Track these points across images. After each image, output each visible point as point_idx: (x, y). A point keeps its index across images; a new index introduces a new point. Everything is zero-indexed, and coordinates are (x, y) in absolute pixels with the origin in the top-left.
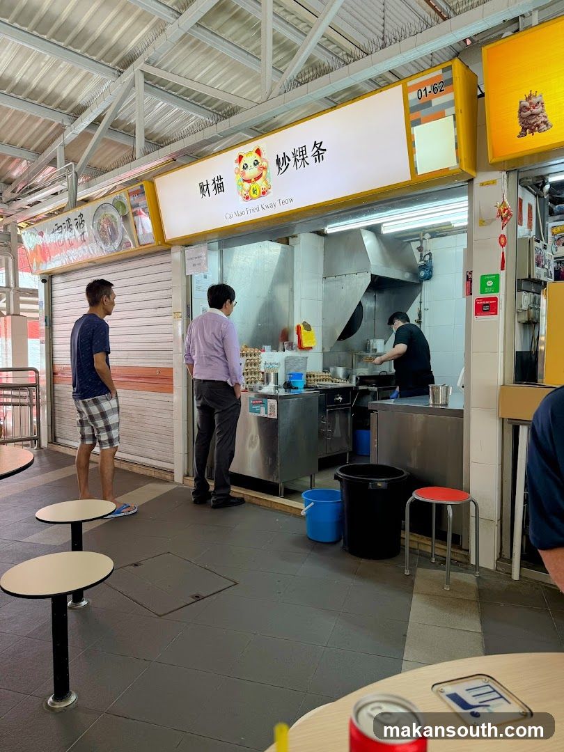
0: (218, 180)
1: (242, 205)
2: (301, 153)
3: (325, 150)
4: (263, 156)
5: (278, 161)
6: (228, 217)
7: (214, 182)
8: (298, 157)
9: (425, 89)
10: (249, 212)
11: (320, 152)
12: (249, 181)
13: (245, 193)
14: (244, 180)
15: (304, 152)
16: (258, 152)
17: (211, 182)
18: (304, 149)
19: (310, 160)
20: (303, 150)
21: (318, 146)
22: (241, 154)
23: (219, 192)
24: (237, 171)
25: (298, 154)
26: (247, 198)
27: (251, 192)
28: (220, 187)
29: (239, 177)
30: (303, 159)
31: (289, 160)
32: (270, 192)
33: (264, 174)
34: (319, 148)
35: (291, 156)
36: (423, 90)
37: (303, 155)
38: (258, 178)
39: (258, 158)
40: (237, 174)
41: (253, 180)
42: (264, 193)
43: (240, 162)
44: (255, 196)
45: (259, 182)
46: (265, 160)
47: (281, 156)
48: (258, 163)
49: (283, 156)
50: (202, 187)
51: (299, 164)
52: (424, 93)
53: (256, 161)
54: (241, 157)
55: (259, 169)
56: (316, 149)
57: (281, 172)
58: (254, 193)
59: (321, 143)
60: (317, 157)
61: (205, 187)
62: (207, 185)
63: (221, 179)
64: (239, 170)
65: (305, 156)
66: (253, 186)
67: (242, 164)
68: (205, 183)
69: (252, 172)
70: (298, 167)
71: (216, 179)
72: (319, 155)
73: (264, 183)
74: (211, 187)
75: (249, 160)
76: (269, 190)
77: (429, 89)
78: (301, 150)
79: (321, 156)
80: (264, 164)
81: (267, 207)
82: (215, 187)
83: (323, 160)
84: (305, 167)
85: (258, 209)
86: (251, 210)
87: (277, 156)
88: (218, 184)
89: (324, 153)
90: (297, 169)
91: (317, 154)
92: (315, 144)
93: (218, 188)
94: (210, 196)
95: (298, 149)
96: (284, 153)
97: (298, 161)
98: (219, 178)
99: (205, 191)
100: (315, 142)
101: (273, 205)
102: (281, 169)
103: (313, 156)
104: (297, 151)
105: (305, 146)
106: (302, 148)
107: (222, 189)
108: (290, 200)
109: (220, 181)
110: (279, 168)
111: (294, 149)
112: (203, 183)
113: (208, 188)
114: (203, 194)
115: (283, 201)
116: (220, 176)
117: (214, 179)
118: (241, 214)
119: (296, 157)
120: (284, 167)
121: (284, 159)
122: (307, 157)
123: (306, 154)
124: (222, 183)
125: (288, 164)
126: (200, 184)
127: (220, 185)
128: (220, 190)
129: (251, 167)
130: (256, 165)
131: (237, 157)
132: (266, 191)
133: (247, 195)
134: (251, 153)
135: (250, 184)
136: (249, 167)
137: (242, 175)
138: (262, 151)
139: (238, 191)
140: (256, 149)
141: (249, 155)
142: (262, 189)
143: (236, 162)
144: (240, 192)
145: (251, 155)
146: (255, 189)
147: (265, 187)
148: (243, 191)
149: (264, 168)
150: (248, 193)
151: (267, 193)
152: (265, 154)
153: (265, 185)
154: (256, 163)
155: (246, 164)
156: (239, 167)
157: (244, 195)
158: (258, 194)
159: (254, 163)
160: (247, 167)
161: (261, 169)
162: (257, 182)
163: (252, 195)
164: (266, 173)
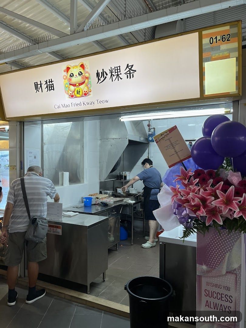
0: (50, 82)
1: (68, 101)
2: (116, 71)
3: (135, 71)
4: (86, 70)
5: (98, 74)
6: (56, 107)
7: (46, 83)
9: (216, 38)
10: (73, 106)
11: (131, 72)
12: (74, 85)
13: (71, 93)
14: (70, 84)
15: (119, 71)
16: (82, 66)
17: (44, 83)
18: (118, 68)
19: (123, 76)
20: (118, 69)
21: (130, 67)
22: (69, 66)
23: (50, 90)
24: (65, 77)
25: (114, 71)
26: (72, 96)
27: (76, 92)
28: (51, 87)
29: (66, 81)
30: (118, 75)
31: (107, 74)
32: (90, 94)
33: (86, 81)
34: (130, 69)
35: (108, 72)
36: (214, 38)
37: (118, 72)
38: (81, 84)
39: (82, 70)
40: (65, 79)
41: (77, 85)
42: (85, 94)
43: (67, 72)
44: (78, 95)
45: (82, 86)
46: (87, 72)
47: (100, 71)
48: (82, 74)
49: (102, 71)
50: (36, 85)
51: (114, 78)
52: (215, 40)
53: (81, 72)
54: (68, 69)
55: (82, 78)
56: (128, 69)
57: (100, 82)
58: (78, 93)
59: (132, 66)
60: (129, 75)
61: (39, 86)
62: (41, 84)
63: (52, 82)
64: (67, 77)
65: (119, 73)
66: (77, 89)
67: (69, 73)
68: (39, 83)
69: (77, 79)
70: (113, 80)
72: (130, 73)
73: (86, 88)
74: (44, 86)
75: (75, 71)
76: (90, 93)
77: (219, 38)
78: (116, 68)
79: (131, 74)
80: (87, 75)
81: (88, 104)
82: (47, 87)
83: (133, 77)
84: (118, 80)
85: (80, 104)
86: (75, 105)
87: (98, 71)
88: (49, 85)
89: (134, 73)
90: (112, 81)
91: (129, 72)
92: (128, 66)
93: (49, 87)
94: (42, 92)
95: (114, 68)
96: (103, 70)
97: (114, 76)
98: (50, 81)
99: (39, 88)
100: (128, 65)
101: (92, 103)
102: (100, 80)
103: (126, 73)
104: (113, 69)
105: (120, 67)
106: (117, 67)
107: (53, 89)
108: (106, 101)
109: (51, 82)
110: (99, 79)
111: (111, 68)
112: (37, 82)
113: (41, 86)
114: (37, 90)
115: (100, 101)
116: (51, 79)
117: (47, 81)
118: (67, 106)
119: (113, 73)
120: (102, 79)
121: (103, 73)
122: (121, 74)
123: (120, 72)
124: (53, 84)
125: (106, 77)
126: (35, 83)
127: (51, 86)
128: (51, 89)
129: (76, 76)
130: (80, 75)
131: (65, 68)
132: (88, 93)
133: (72, 94)
134: (76, 66)
135: (75, 87)
136: (75, 76)
137: (69, 81)
138: (86, 66)
139: (65, 91)
140: (80, 64)
141: (75, 68)
142: (85, 91)
143: (65, 71)
144: (67, 92)
145: (77, 68)
146: (79, 91)
147: (87, 90)
148: (69, 91)
149: (87, 78)
150: (73, 93)
151: (88, 95)
152: (88, 68)
153: (87, 89)
154: (80, 74)
155: (72, 74)
156: (66, 75)
157: (70, 94)
158: (81, 95)
159: (79, 74)
160: (73, 76)
161: (84, 78)
162: (81, 86)
163: (76, 95)
164: (88, 81)
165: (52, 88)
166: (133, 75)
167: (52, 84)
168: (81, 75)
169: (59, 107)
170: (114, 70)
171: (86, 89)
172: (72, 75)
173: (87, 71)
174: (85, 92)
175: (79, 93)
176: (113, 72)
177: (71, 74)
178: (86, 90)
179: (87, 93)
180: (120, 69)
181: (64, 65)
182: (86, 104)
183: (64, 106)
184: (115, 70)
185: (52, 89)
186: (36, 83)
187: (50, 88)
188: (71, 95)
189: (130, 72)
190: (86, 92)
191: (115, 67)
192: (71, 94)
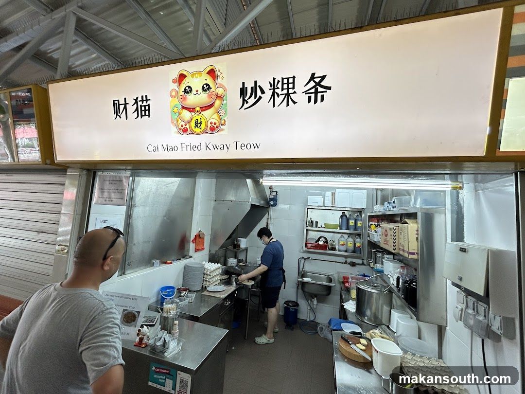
0: (143, 101)
1: (176, 138)
2: (285, 86)
3: (329, 88)
4: (219, 81)
5: (243, 91)
6: (151, 148)
7: (136, 102)
8: (279, 91)
10: (184, 149)
11: (320, 89)
12: (191, 110)
13: (183, 124)
14: (183, 108)
15: (291, 86)
16: (212, 73)
17: (131, 102)
18: (291, 80)
19: (300, 97)
20: (289, 83)
21: (317, 80)
22: (185, 73)
23: (142, 116)
24: (174, 94)
25: (280, 85)
26: (185, 131)
27: (193, 124)
28: (145, 110)
29: (176, 102)
30: (288, 95)
31: (263, 92)
32: (222, 130)
33: (218, 103)
34: (318, 84)
35: (266, 87)
37: (288, 89)
39: (210, 82)
40: (173, 97)
41: (198, 109)
42: (212, 129)
43: (180, 83)
44: (197, 130)
45: (207, 113)
46: (221, 86)
47: (249, 85)
48: (209, 88)
49: (253, 86)
50: (116, 105)
51: (278, 100)
53: (207, 85)
54: (182, 77)
55: (210, 96)
56: (312, 84)
57: (246, 106)
58: (196, 126)
59: (323, 78)
60: (313, 96)
61: (122, 107)
62: (126, 104)
63: (147, 100)
64: (177, 93)
65: (291, 91)
66: (196, 117)
67: (183, 86)
68: (122, 101)
69: (197, 99)
70: (277, 104)
71: (140, 99)
72: (316, 93)
73: (215, 116)
74: (131, 108)
76: (222, 127)
78: (285, 81)
79: (319, 95)
80: (220, 91)
81: (215, 147)
82: (137, 109)
83: (322, 100)
84: (288, 105)
85: (199, 147)
86: (189, 148)
87: (243, 84)
88: (141, 106)
89: (326, 92)
90: (274, 106)
91: (313, 90)
92: (313, 77)
93: (141, 111)
94: (127, 118)
95: (281, 80)
96: (256, 82)
97: (278, 96)
98: (144, 99)
99: (121, 112)
100: (313, 74)
101: (225, 146)
102: (247, 103)
103: (306, 92)
104: (279, 81)
105: (294, 78)
106: (288, 79)
107: (147, 114)
108: (255, 145)
109: (145, 102)
110: (244, 100)
111: (274, 79)
112: (118, 101)
113: (125, 108)
114: (117, 115)
115: (243, 145)
116: (146, 96)
117: (137, 98)
118: (172, 149)
119: (276, 90)
120: (252, 100)
121: (254, 90)
122: (295, 92)
123: (293, 88)
124: (149, 105)
125: (260, 98)
126: (114, 101)
127: (145, 108)
128: (143, 114)
129: (197, 91)
130: (205, 91)
131: (176, 75)
132: (217, 127)
133: (184, 126)
134: (199, 73)
135: (193, 114)
136: (194, 92)
137: (181, 100)
138: (219, 74)
139: (172, 120)
140: (208, 69)
141: (197, 75)
142: (211, 123)
143: (174, 82)
144: (175, 122)
145: (200, 77)
146: (199, 122)
147: (217, 121)
148: (180, 121)
149: (219, 97)
150: (188, 124)
151: (217, 130)
152: (223, 78)
153: (217, 118)
154: (206, 88)
155: (189, 87)
156: (177, 89)
157: (180, 127)
158: (202, 129)
159: (203, 88)
160: (191, 91)
161: (213, 97)
162: (205, 113)
163: (194, 129)
164: (222, 104)
165: (147, 112)
166: (322, 97)
167: (147, 104)
168: (208, 92)
169: (156, 149)
170: (280, 83)
171: (215, 119)
172: (188, 90)
173: (220, 84)
174: (213, 125)
175: (199, 125)
176: (278, 88)
177: (187, 88)
178: (214, 121)
179: (215, 126)
180: (293, 83)
181: (175, 69)
182: (211, 148)
183: (166, 148)
184: (283, 84)
185: (145, 115)
186: (116, 102)
187: (143, 112)
188: (182, 128)
189: (316, 89)
190: (215, 124)
191: (283, 79)
192: (182, 126)
